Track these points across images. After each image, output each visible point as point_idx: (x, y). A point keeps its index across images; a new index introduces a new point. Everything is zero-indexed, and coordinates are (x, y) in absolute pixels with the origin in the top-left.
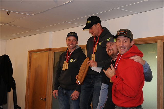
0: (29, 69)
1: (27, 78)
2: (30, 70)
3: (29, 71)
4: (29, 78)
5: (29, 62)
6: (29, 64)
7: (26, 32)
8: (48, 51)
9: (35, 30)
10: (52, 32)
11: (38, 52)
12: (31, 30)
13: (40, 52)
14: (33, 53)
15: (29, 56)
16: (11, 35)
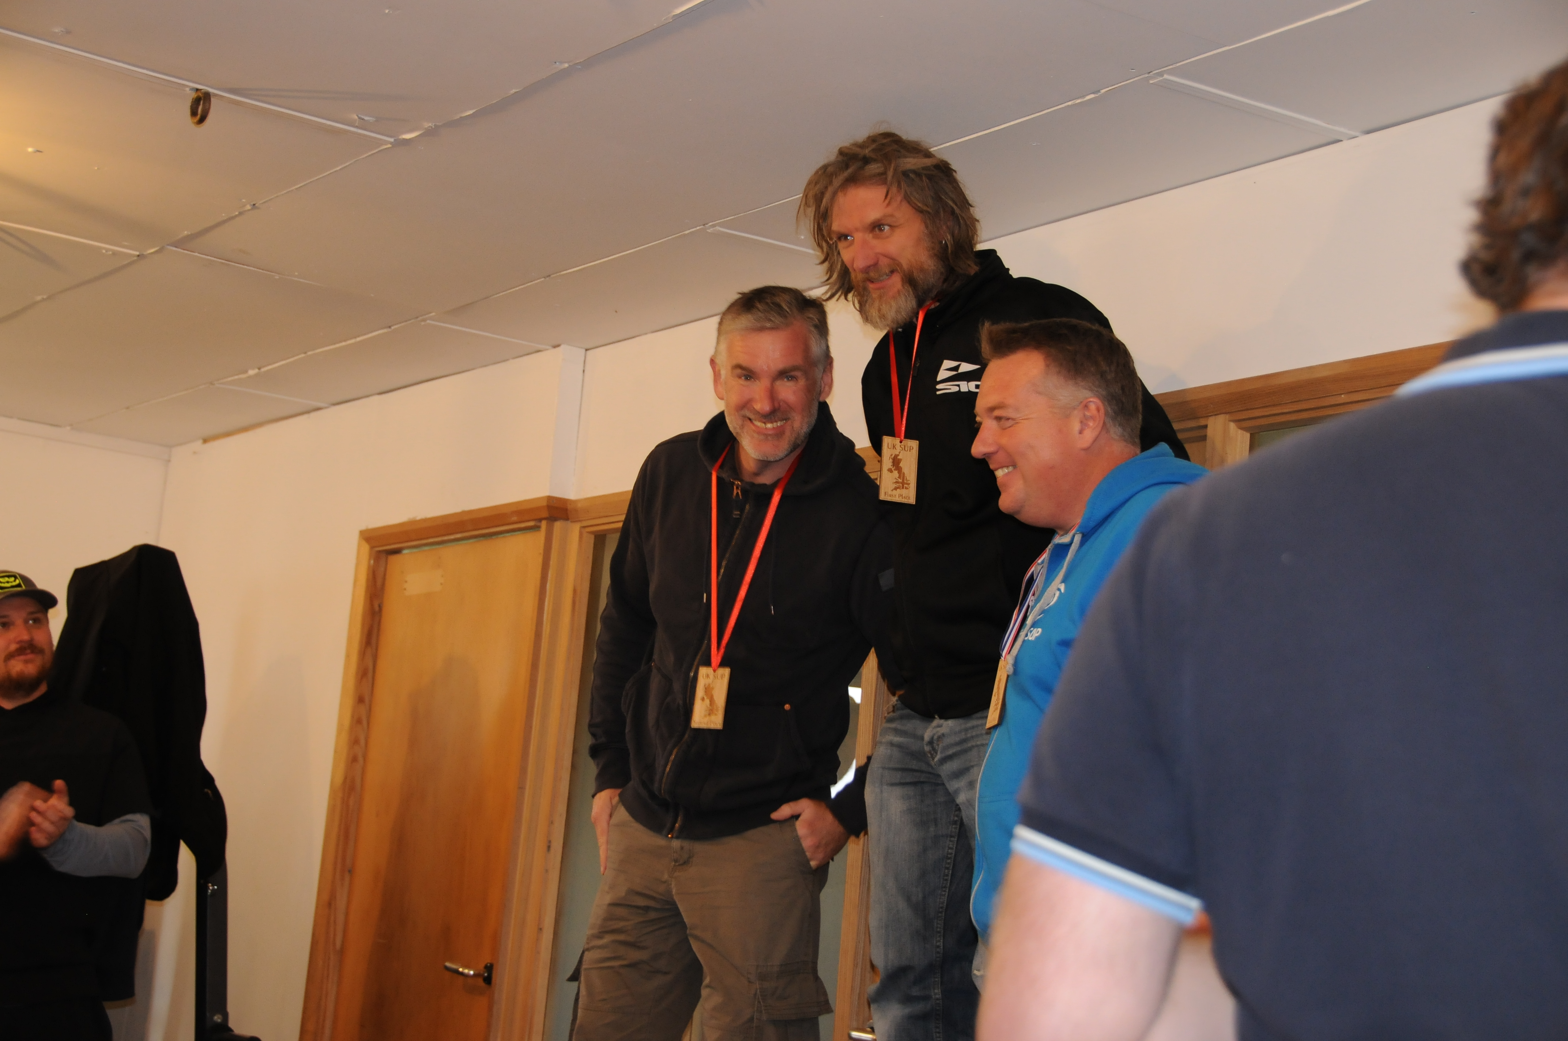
0: (360, 700)
1: (339, 780)
2: (362, 709)
3: (357, 721)
4: (352, 788)
5: (358, 636)
6: (362, 654)
7: (352, 341)
8: (544, 524)
9: (431, 319)
10: (586, 350)
11: (446, 538)
12: (392, 326)
13: (471, 541)
14: (405, 552)
15: (368, 580)
16: (218, 383)
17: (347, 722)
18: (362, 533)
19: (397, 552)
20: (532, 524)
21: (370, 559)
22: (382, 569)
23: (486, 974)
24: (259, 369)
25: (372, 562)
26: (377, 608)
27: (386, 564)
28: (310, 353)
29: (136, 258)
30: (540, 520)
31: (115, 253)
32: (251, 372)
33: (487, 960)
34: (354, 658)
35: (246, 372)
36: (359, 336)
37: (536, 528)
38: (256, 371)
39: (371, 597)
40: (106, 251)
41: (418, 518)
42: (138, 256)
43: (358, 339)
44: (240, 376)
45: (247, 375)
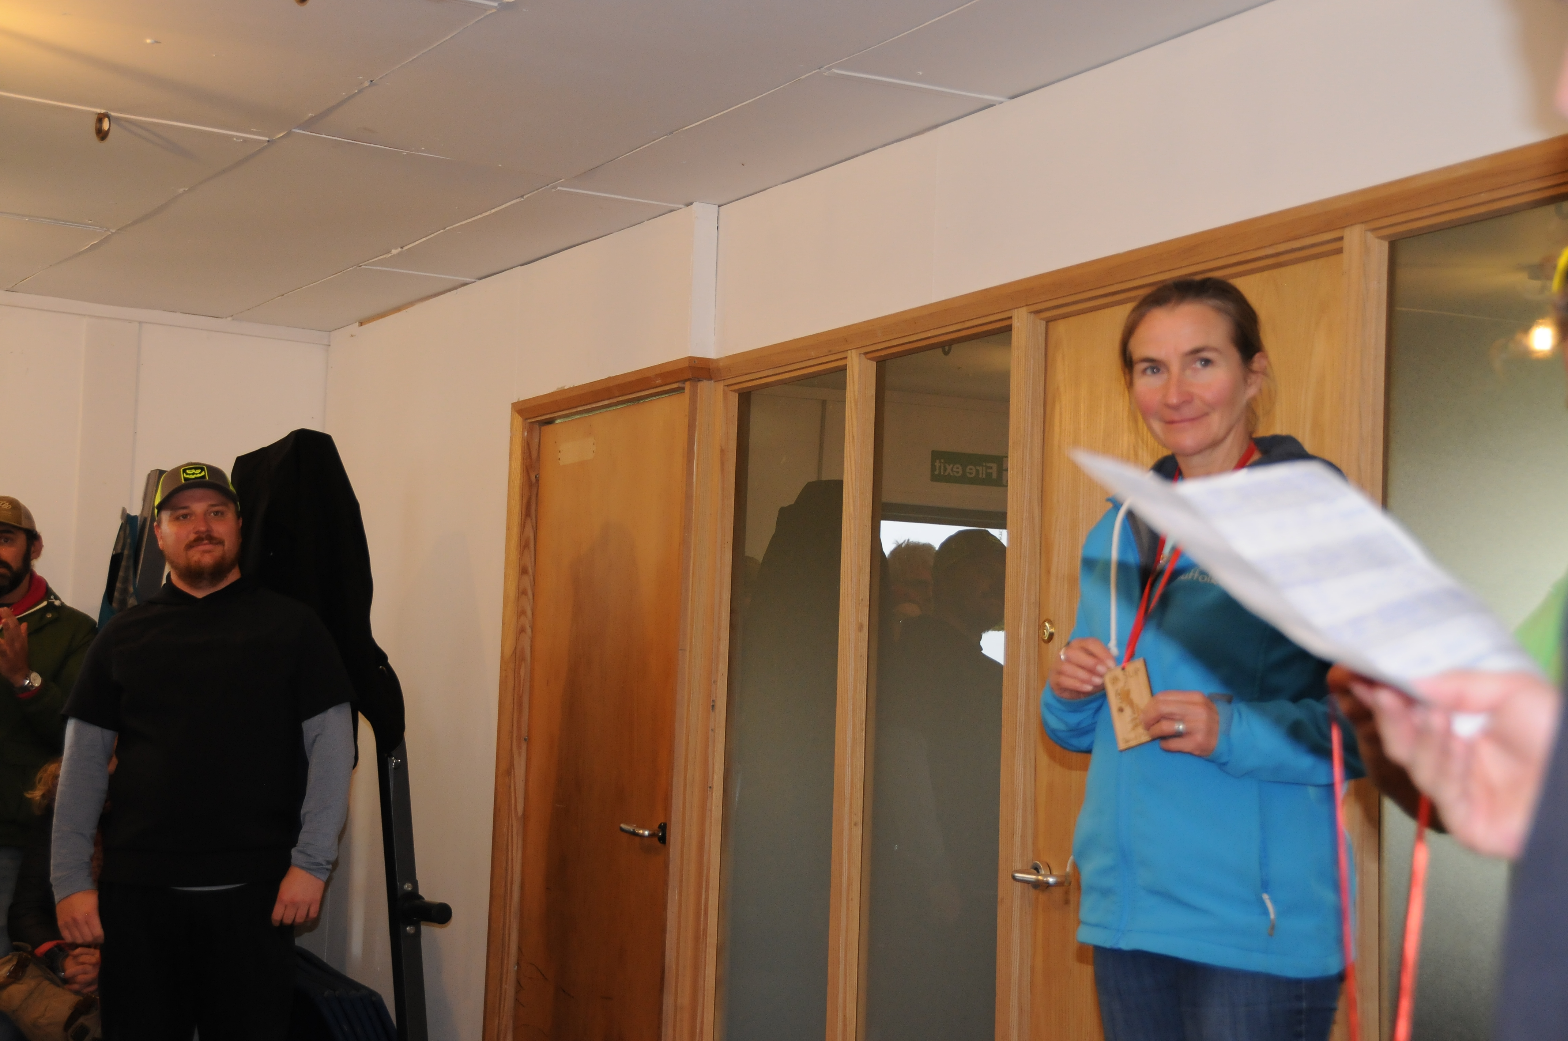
0: (524, 571)
1: (509, 651)
2: (527, 581)
3: (522, 592)
4: (523, 659)
5: (517, 508)
6: (523, 527)
7: (488, 213)
8: (687, 385)
9: (562, 185)
10: (719, 206)
11: (594, 405)
12: (525, 195)
13: (619, 407)
14: (558, 421)
15: (523, 452)
16: (364, 265)
17: (513, 594)
18: (514, 405)
19: (550, 422)
20: (675, 386)
21: (523, 432)
22: (537, 440)
23: (660, 834)
24: (402, 248)
25: (526, 434)
26: (533, 479)
27: (540, 436)
28: (447, 229)
29: (266, 144)
30: (685, 381)
31: (246, 140)
32: (394, 252)
33: (661, 820)
34: (515, 530)
35: (390, 252)
36: (493, 209)
37: (680, 390)
38: (399, 250)
39: (527, 471)
40: (237, 139)
41: (566, 388)
42: (268, 141)
43: (493, 211)
44: (384, 256)
45: (391, 255)
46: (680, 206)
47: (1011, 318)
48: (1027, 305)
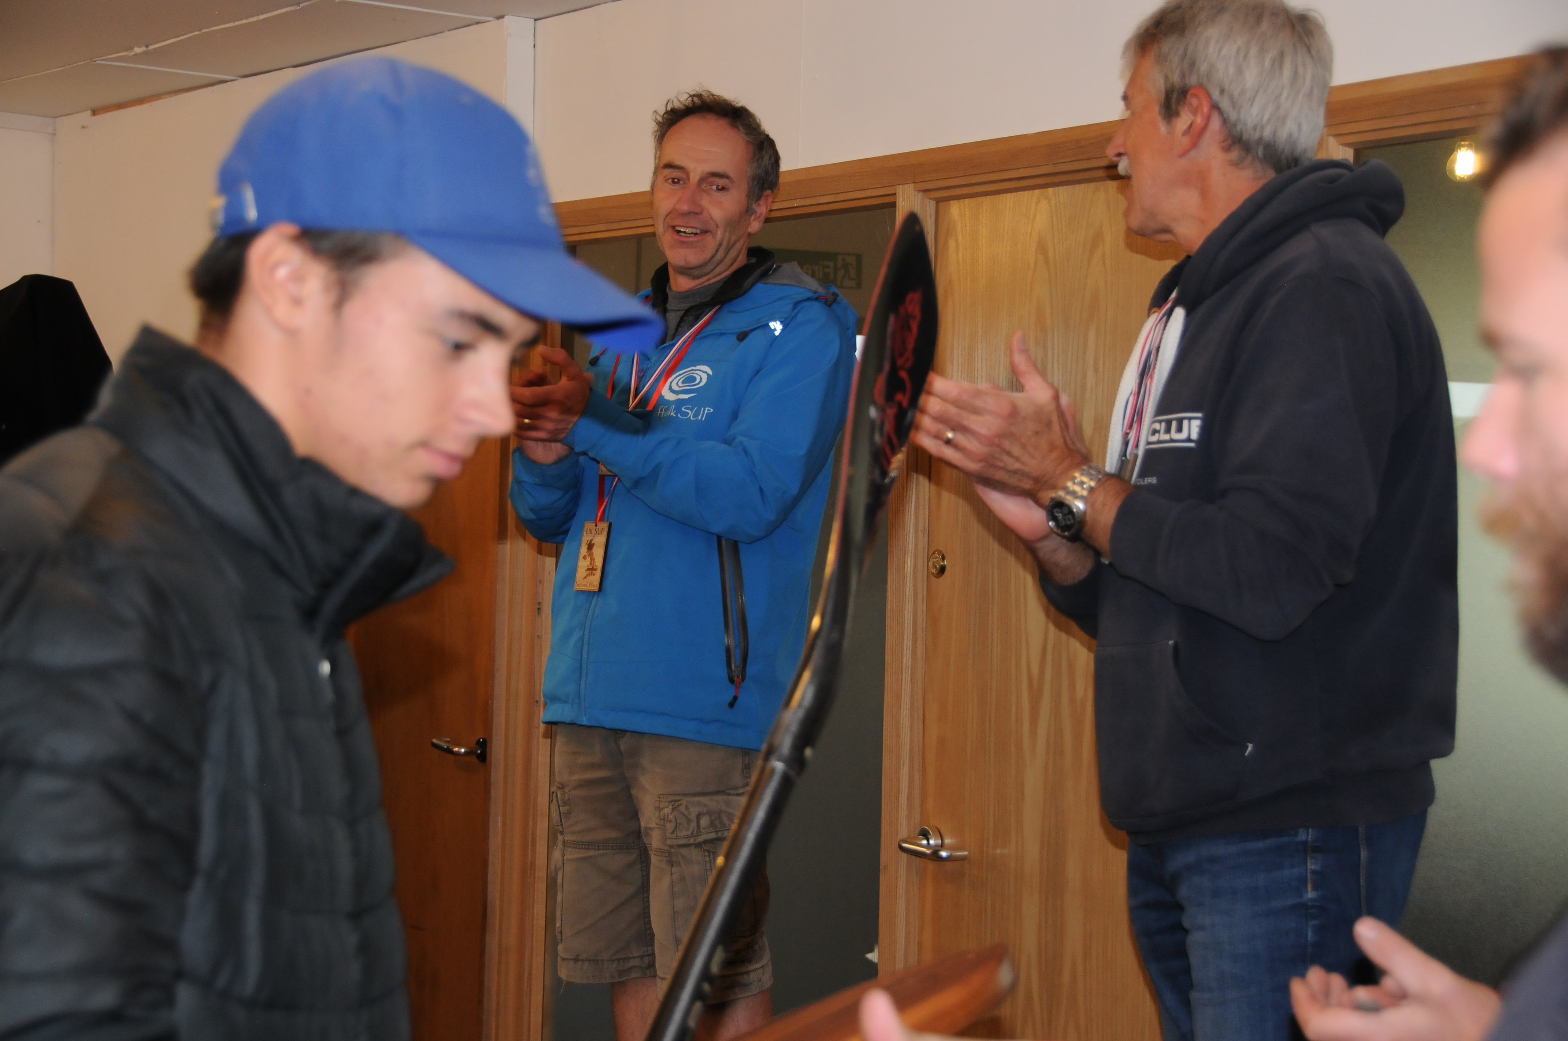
7: (255, 19)
10: (536, 20)
12: (302, 3)
16: (100, 60)
23: (479, 752)
24: (147, 46)
28: (204, 31)
32: (138, 50)
33: (480, 736)
35: (133, 49)
38: (144, 49)
43: (262, 17)
44: (125, 54)
45: (133, 53)
46: (489, 19)
47: (895, 194)
48: (914, 182)
